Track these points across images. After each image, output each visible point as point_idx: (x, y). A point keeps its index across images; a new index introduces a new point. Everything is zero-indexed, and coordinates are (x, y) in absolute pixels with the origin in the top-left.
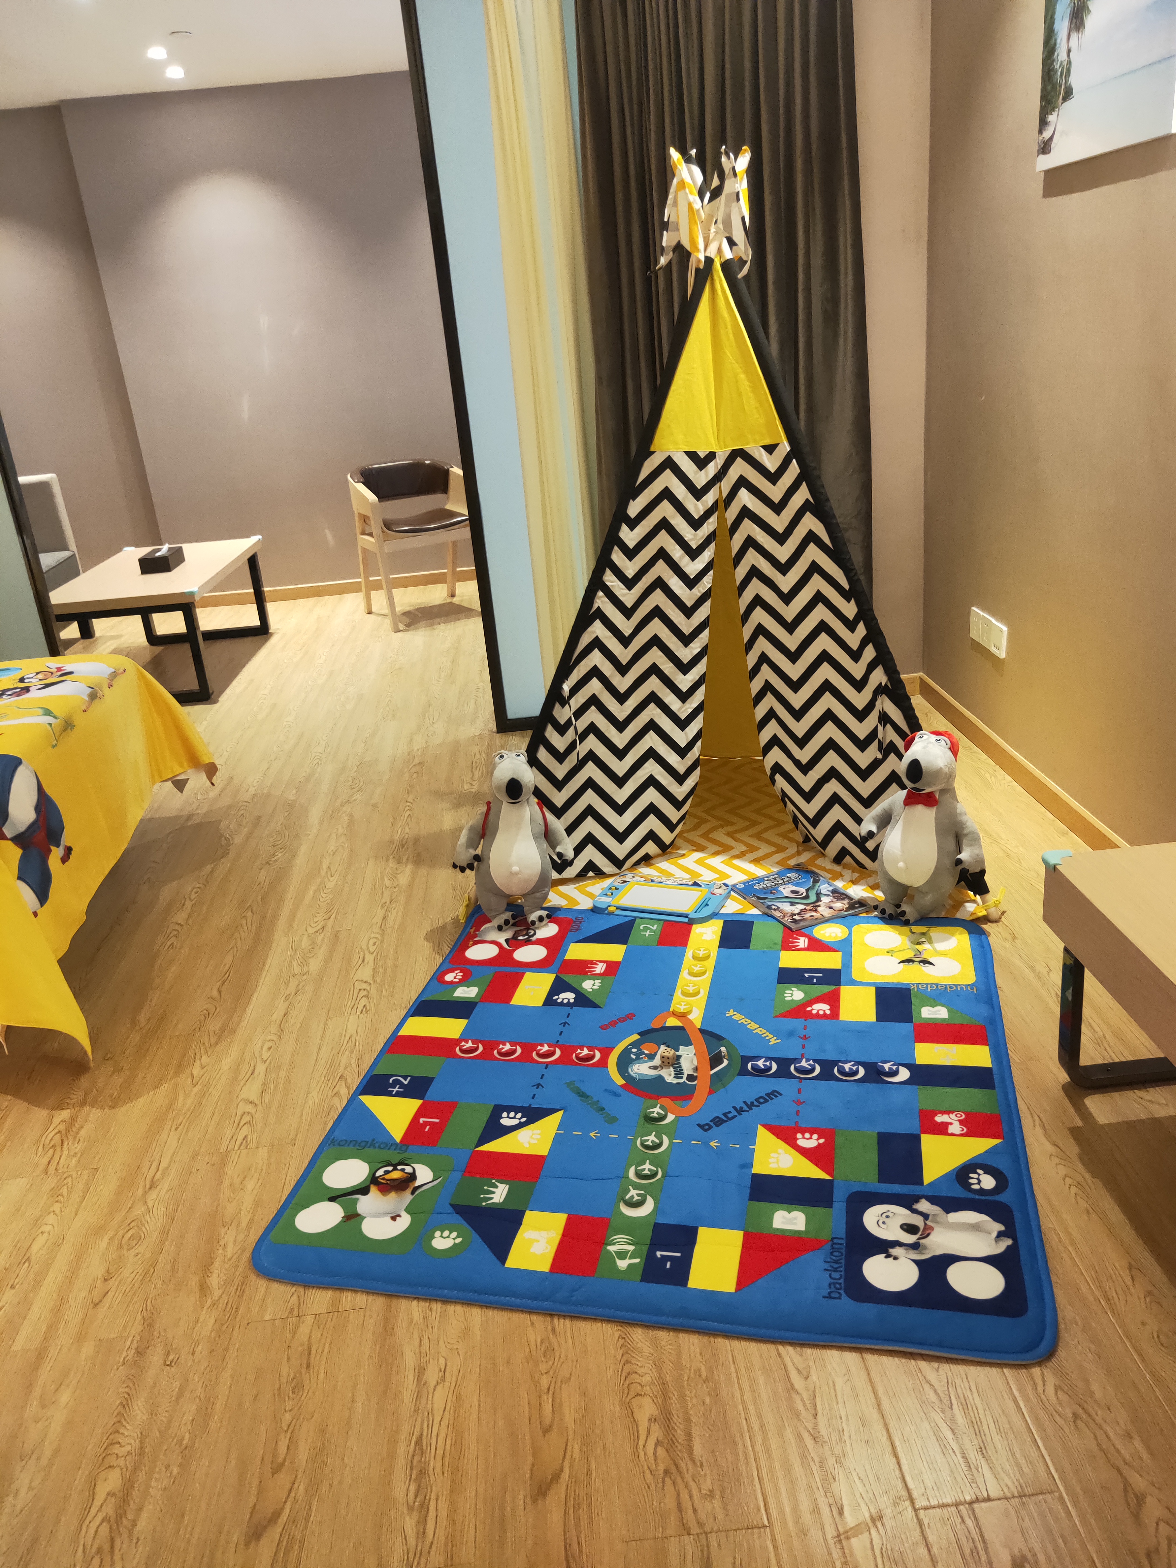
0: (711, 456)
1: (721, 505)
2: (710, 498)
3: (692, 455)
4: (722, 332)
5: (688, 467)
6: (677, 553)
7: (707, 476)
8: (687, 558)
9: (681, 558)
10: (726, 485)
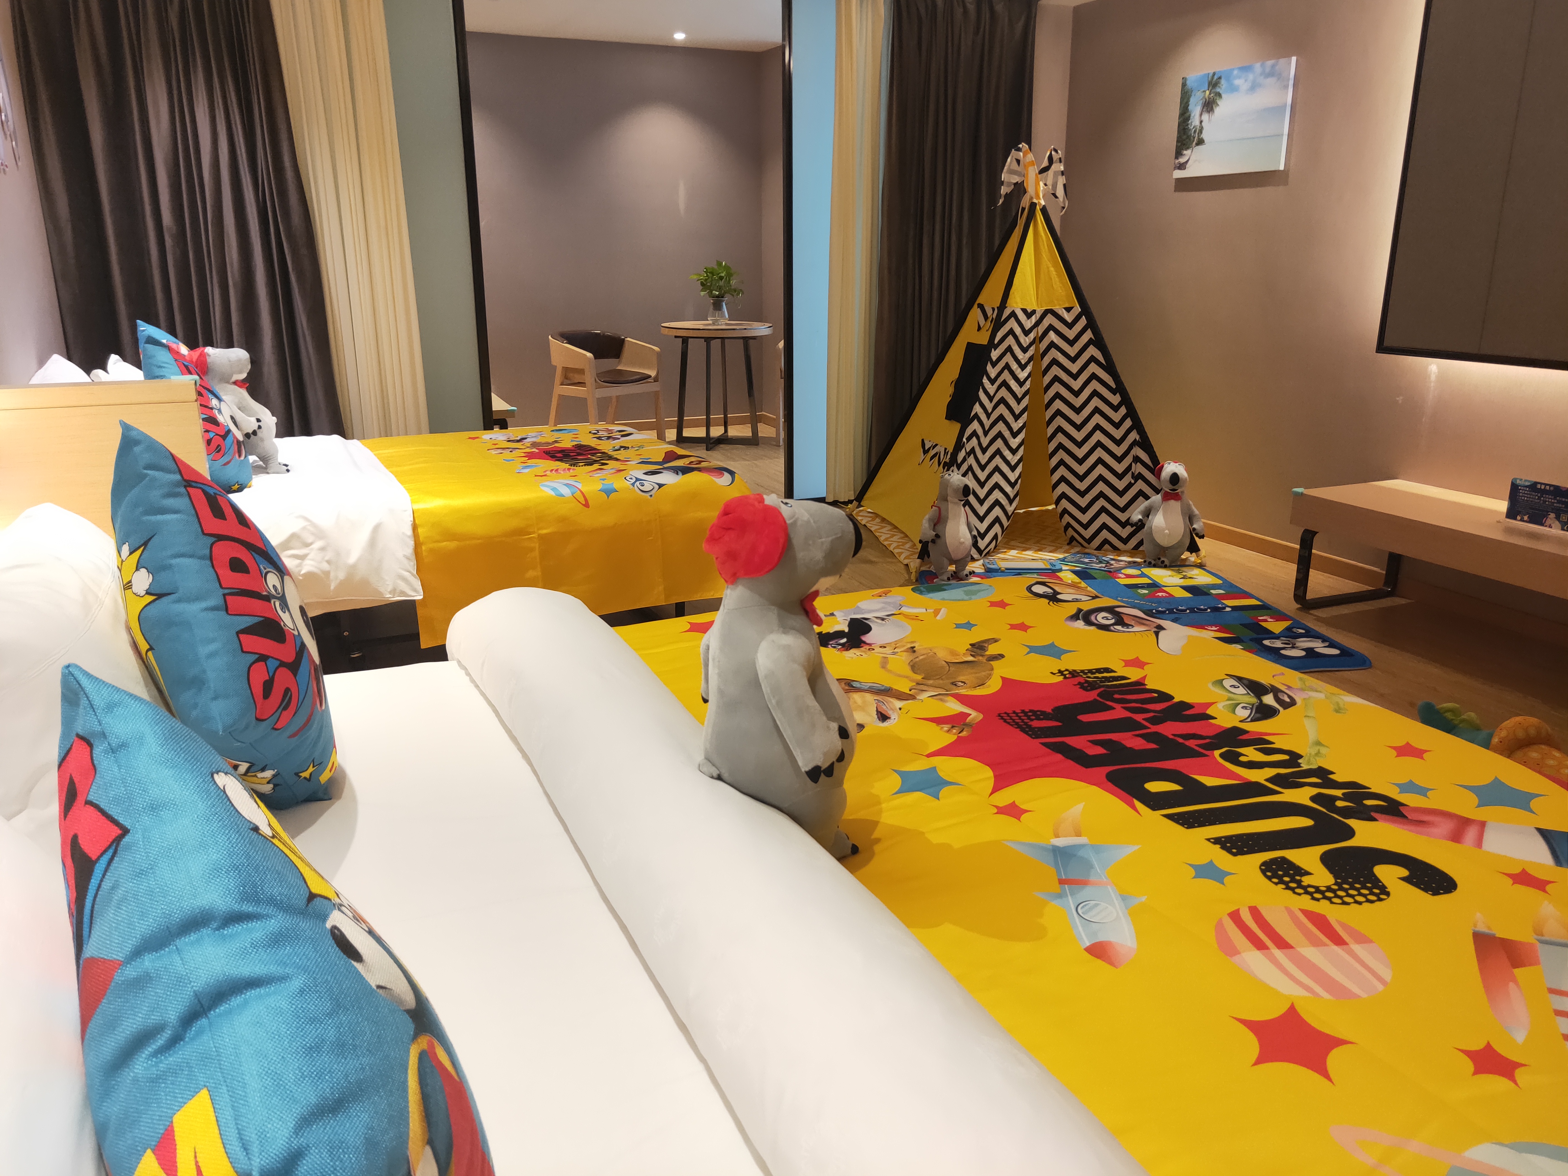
0: (1034, 312)
2: (1032, 336)
3: (1024, 311)
4: (1041, 244)
5: (1022, 316)
6: (1014, 366)
7: (1031, 322)
8: (1019, 370)
9: (1017, 369)
10: (1041, 329)
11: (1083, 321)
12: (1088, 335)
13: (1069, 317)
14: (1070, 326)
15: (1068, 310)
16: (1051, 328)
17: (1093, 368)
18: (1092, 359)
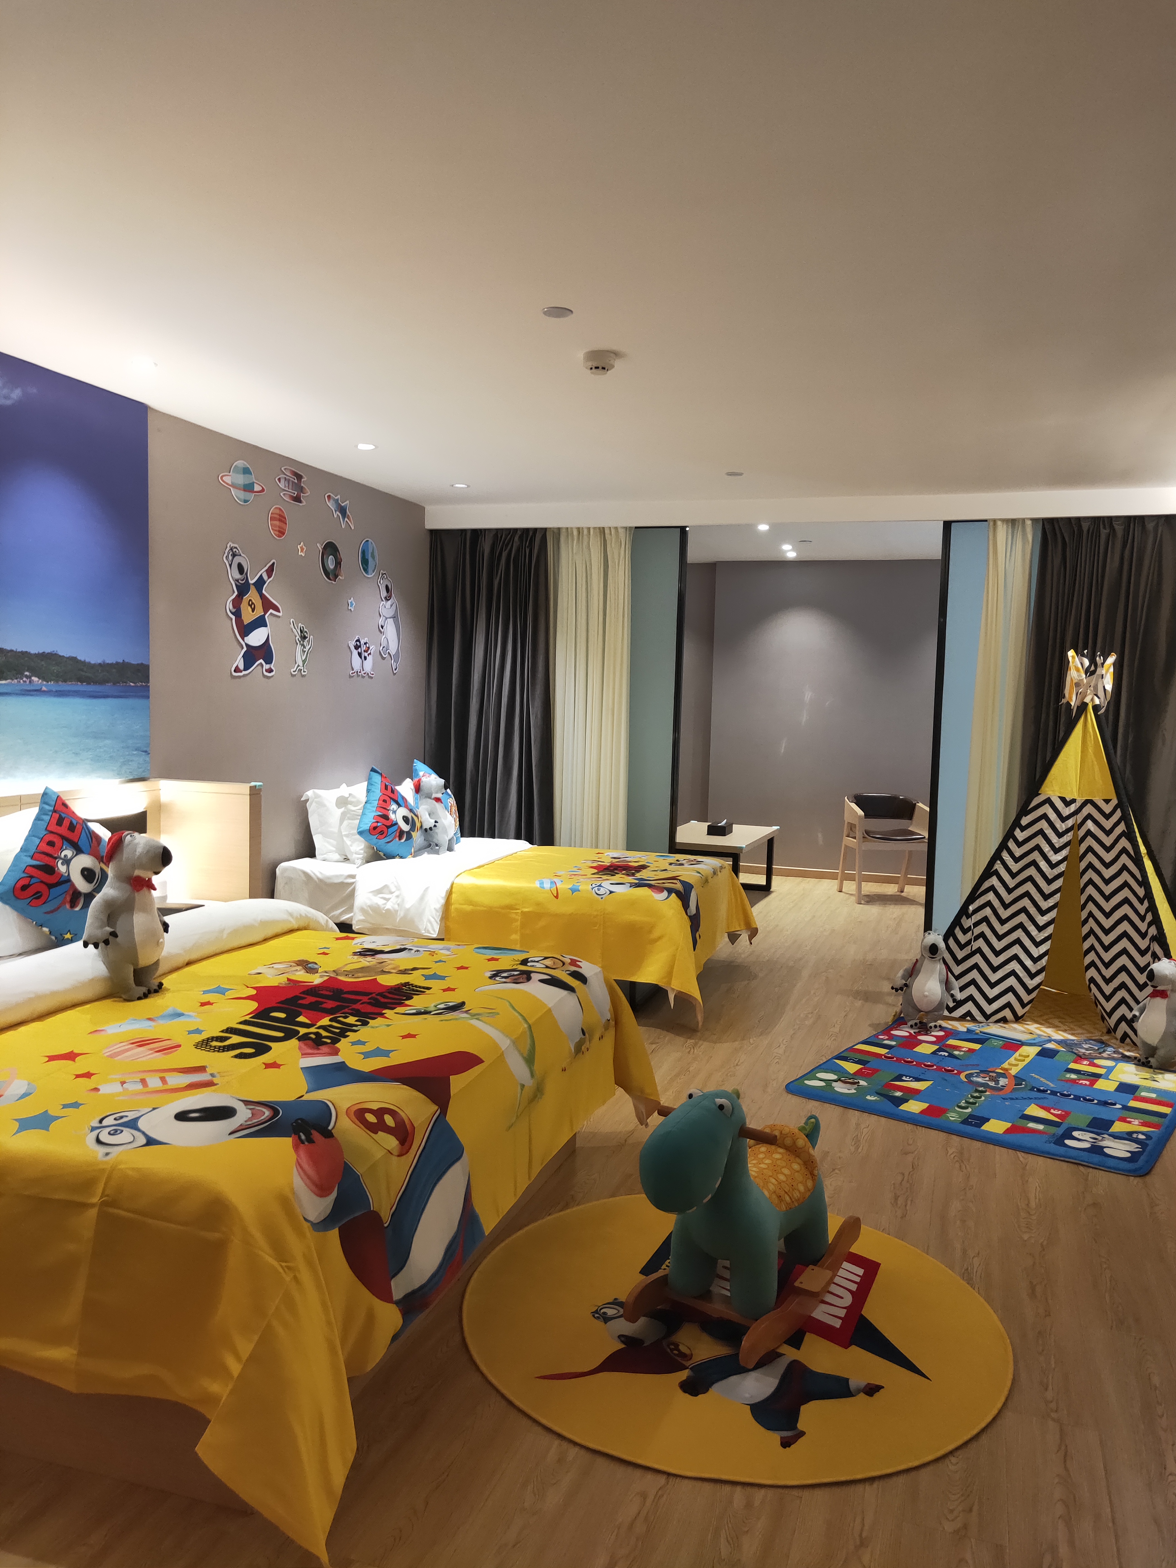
0: (1073, 801)
1: (1076, 827)
2: (1070, 823)
3: (1063, 799)
4: (1088, 739)
5: (1059, 805)
6: (1046, 848)
7: (1070, 810)
8: (1052, 852)
9: (1049, 851)
10: (1080, 817)
11: (1118, 814)
12: (1122, 827)
13: (1107, 809)
14: (1107, 817)
15: (1107, 801)
16: (1089, 817)
17: (1124, 859)
18: (1124, 850)
